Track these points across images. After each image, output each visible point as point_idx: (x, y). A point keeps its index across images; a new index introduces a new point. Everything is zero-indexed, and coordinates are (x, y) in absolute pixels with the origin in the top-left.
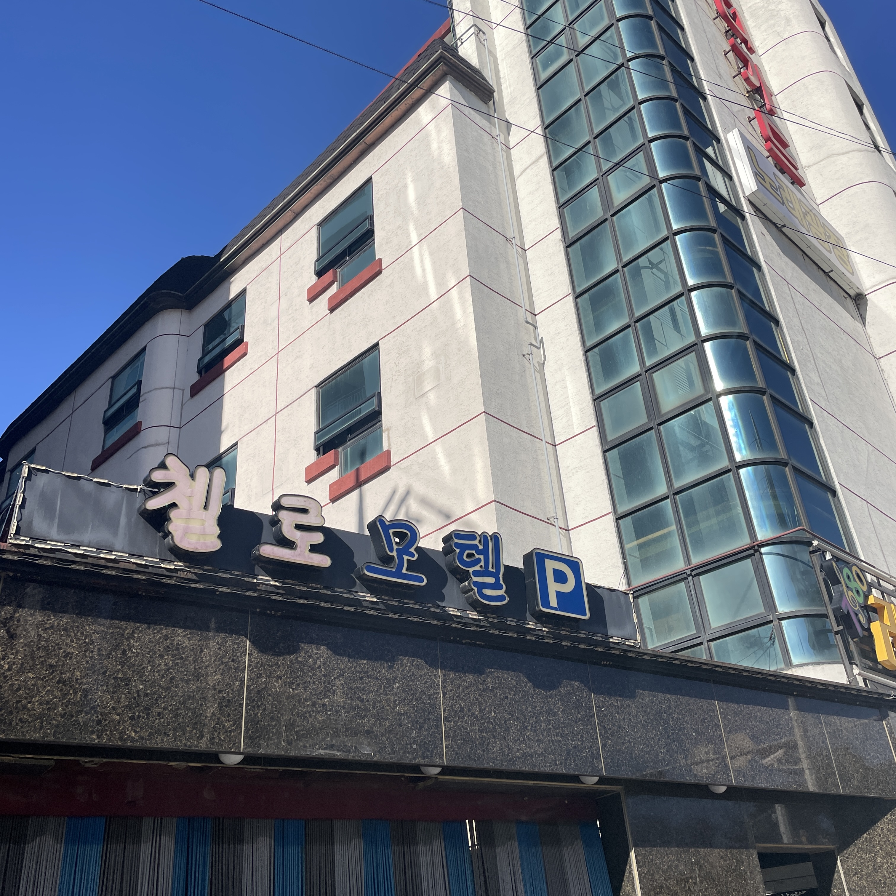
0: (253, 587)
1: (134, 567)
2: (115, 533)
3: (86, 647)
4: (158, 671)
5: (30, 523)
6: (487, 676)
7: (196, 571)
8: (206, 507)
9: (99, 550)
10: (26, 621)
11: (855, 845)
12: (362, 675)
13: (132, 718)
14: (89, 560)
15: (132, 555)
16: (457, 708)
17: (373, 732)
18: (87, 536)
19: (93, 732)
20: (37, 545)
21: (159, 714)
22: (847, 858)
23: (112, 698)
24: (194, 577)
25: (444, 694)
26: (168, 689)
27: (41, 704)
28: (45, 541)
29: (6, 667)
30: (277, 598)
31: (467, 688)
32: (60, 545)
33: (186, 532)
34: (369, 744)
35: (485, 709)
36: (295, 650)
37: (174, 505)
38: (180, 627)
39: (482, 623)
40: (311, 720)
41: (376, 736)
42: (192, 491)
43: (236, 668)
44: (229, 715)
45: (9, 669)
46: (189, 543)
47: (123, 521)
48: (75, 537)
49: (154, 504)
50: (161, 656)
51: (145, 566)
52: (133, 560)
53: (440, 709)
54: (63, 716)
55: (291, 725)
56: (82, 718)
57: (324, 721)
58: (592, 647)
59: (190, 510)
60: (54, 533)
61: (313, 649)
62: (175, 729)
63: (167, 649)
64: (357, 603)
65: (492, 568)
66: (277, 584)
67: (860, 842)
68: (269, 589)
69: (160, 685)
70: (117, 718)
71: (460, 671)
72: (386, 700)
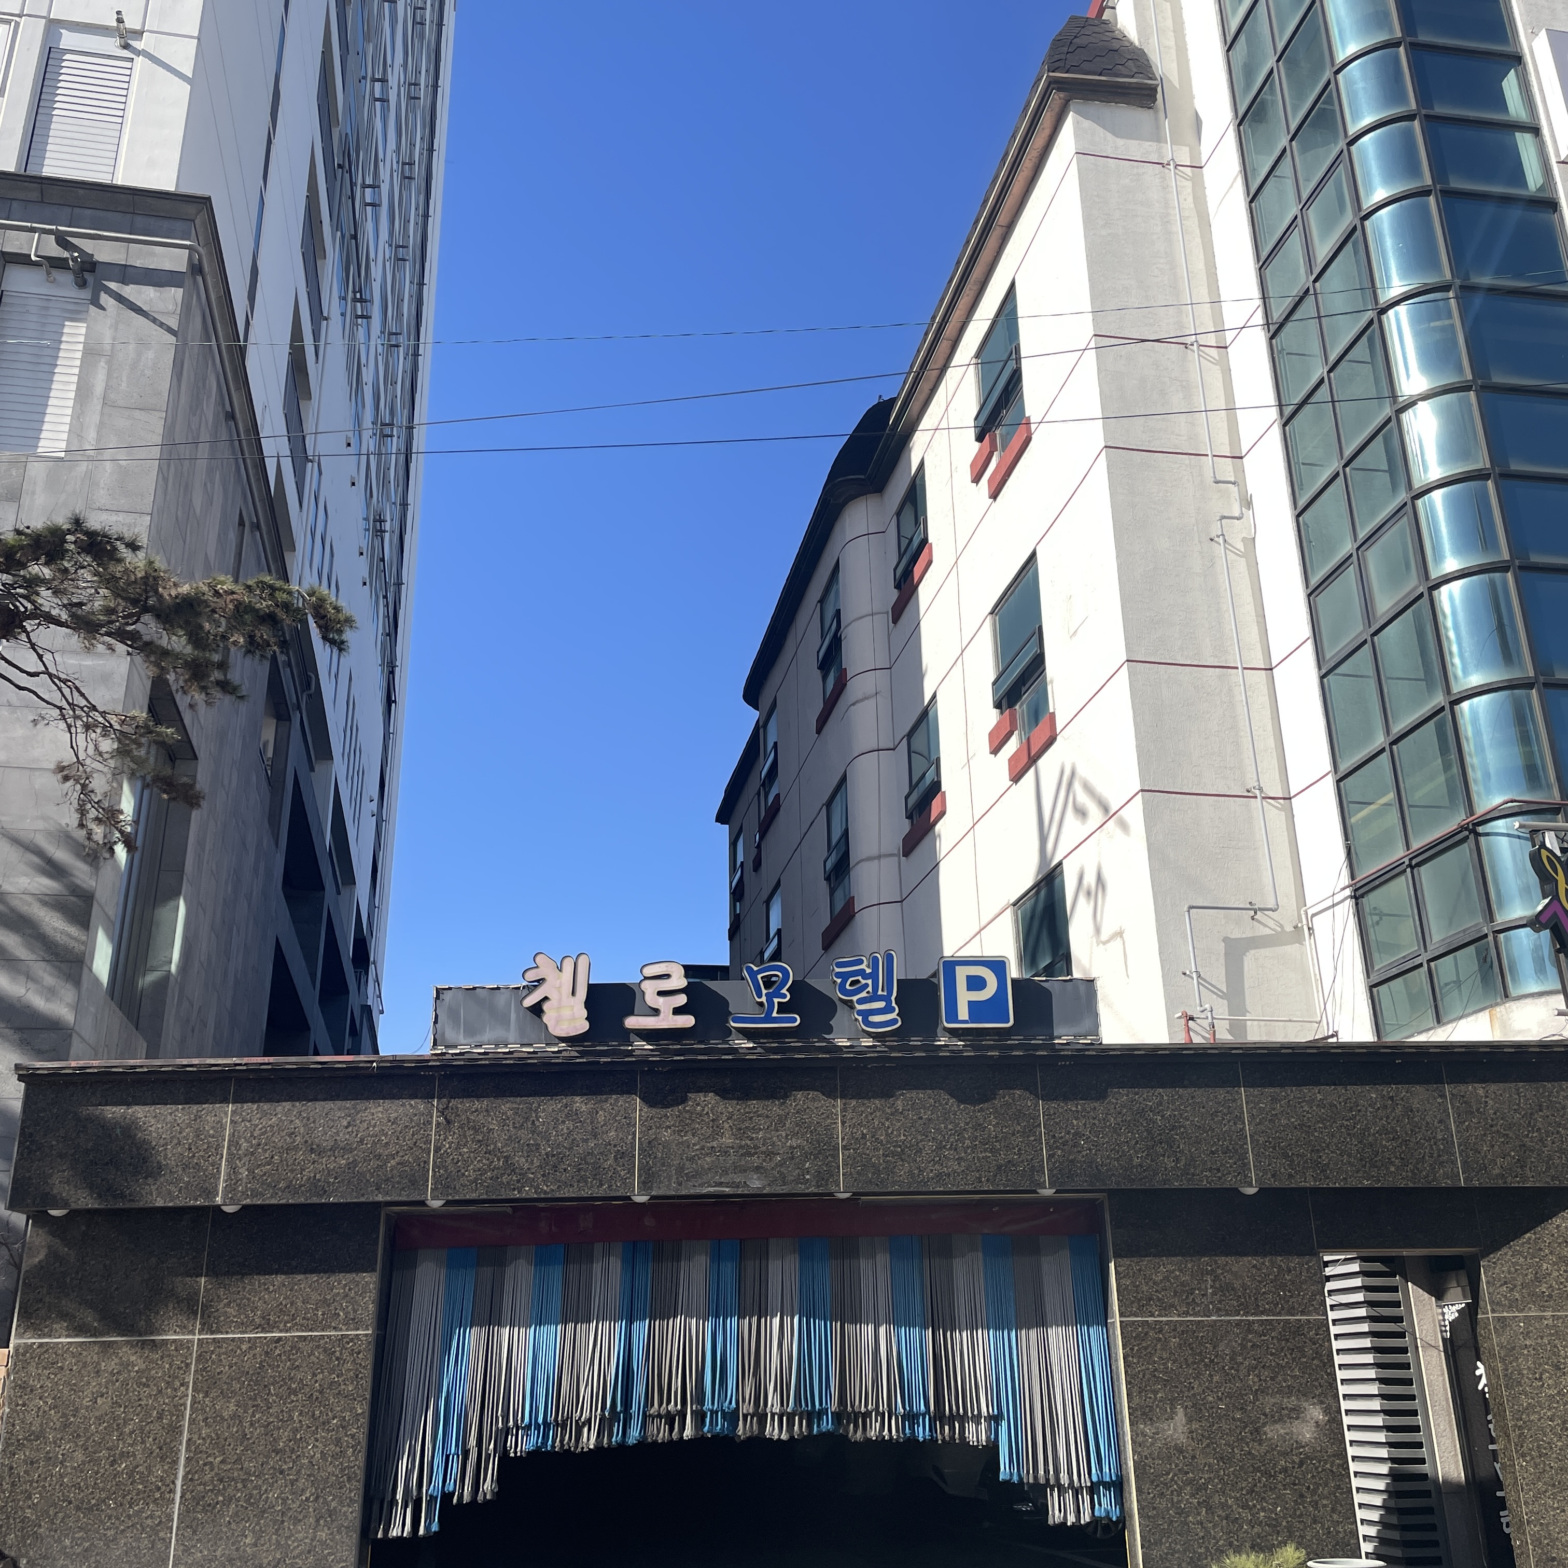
0: (630, 1053)
1: (526, 1055)
2: (508, 1030)
3: (503, 1123)
4: (562, 1135)
5: (443, 1035)
6: (897, 1099)
7: (577, 1049)
8: (573, 993)
9: (497, 1045)
10: (457, 1108)
11: (1510, 1248)
12: (752, 1115)
13: (543, 1175)
14: (490, 1056)
15: (523, 1045)
16: (858, 1135)
17: (762, 1168)
18: (486, 1037)
19: (514, 1189)
20: (450, 1052)
21: (565, 1170)
22: (1494, 1263)
23: (527, 1161)
24: (577, 1054)
25: (843, 1123)
26: (570, 1149)
27: (474, 1171)
28: (455, 1047)
29: (447, 1146)
30: (654, 1059)
31: (871, 1114)
32: (467, 1049)
33: (558, 1021)
34: (759, 1179)
35: (892, 1133)
36: (684, 1100)
37: (546, 999)
38: (577, 1095)
39: (878, 1049)
40: (699, 1162)
41: (766, 1170)
42: (561, 983)
43: (628, 1124)
44: (624, 1165)
45: (450, 1148)
46: (562, 1030)
47: (513, 1016)
48: (478, 1039)
49: (530, 1001)
50: (563, 1122)
51: (534, 1052)
52: (524, 1050)
53: (838, 1138)
54: (491, 1179)
55: (680, 1169)
56: (505, 1179)
57: (713, 1161)
58: (1031, 1052)
59: (560, 1000)
60: (462, 1039)
61: (701, 1097)
62: (578, 1181)
63: (567, 1116)
64: (734, 1051)
65: (883, 990)
66: (651, 1047)
67: (1516, 1245)
68: (645, 1053)
69: (563, 1146)
70: (532, 1176)
71: (863, 1098)
72: (778, 1136)
